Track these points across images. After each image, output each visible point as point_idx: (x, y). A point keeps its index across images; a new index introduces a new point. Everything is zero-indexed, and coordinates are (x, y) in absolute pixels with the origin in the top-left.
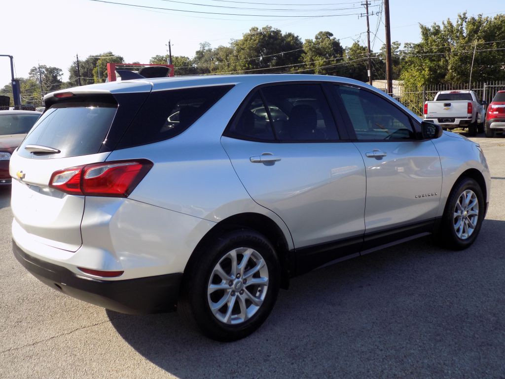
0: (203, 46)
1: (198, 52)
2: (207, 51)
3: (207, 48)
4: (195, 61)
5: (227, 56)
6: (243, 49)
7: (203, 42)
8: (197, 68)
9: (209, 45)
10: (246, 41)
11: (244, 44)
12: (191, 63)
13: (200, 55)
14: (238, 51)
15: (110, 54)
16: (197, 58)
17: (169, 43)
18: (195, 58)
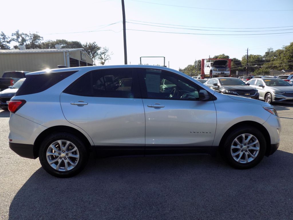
0: (269, 50)
1: (266, 53)
2: (271, 52)
3: (271, 51)
4: (264, 57)
5: (280, 54)
6: (289, 50)
7: (269, 48)
8: (265, 60)
9: (272, 49)
10: (292, 46)
11: (290, 48)
12: (262, 58)
13: (267, 54)
14: (286, 51)
15: (224, 55)
16: (266, 55)
17: (248, 49)
18: (264, 56)
